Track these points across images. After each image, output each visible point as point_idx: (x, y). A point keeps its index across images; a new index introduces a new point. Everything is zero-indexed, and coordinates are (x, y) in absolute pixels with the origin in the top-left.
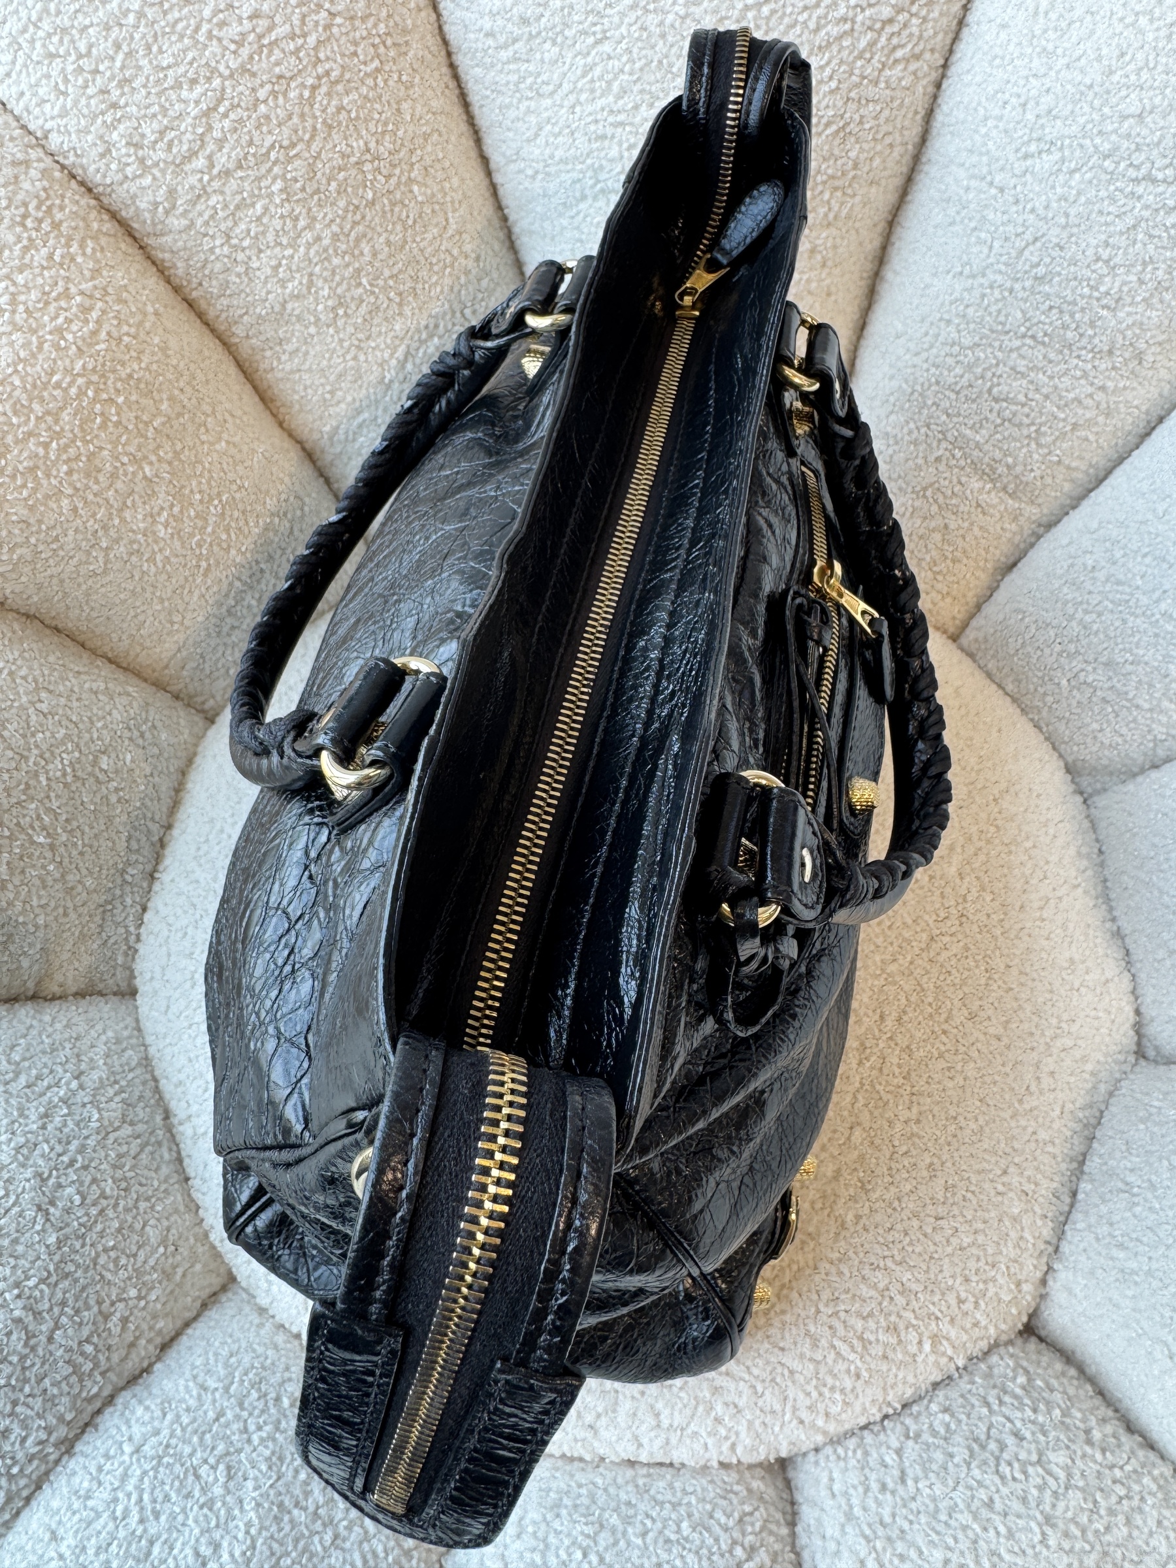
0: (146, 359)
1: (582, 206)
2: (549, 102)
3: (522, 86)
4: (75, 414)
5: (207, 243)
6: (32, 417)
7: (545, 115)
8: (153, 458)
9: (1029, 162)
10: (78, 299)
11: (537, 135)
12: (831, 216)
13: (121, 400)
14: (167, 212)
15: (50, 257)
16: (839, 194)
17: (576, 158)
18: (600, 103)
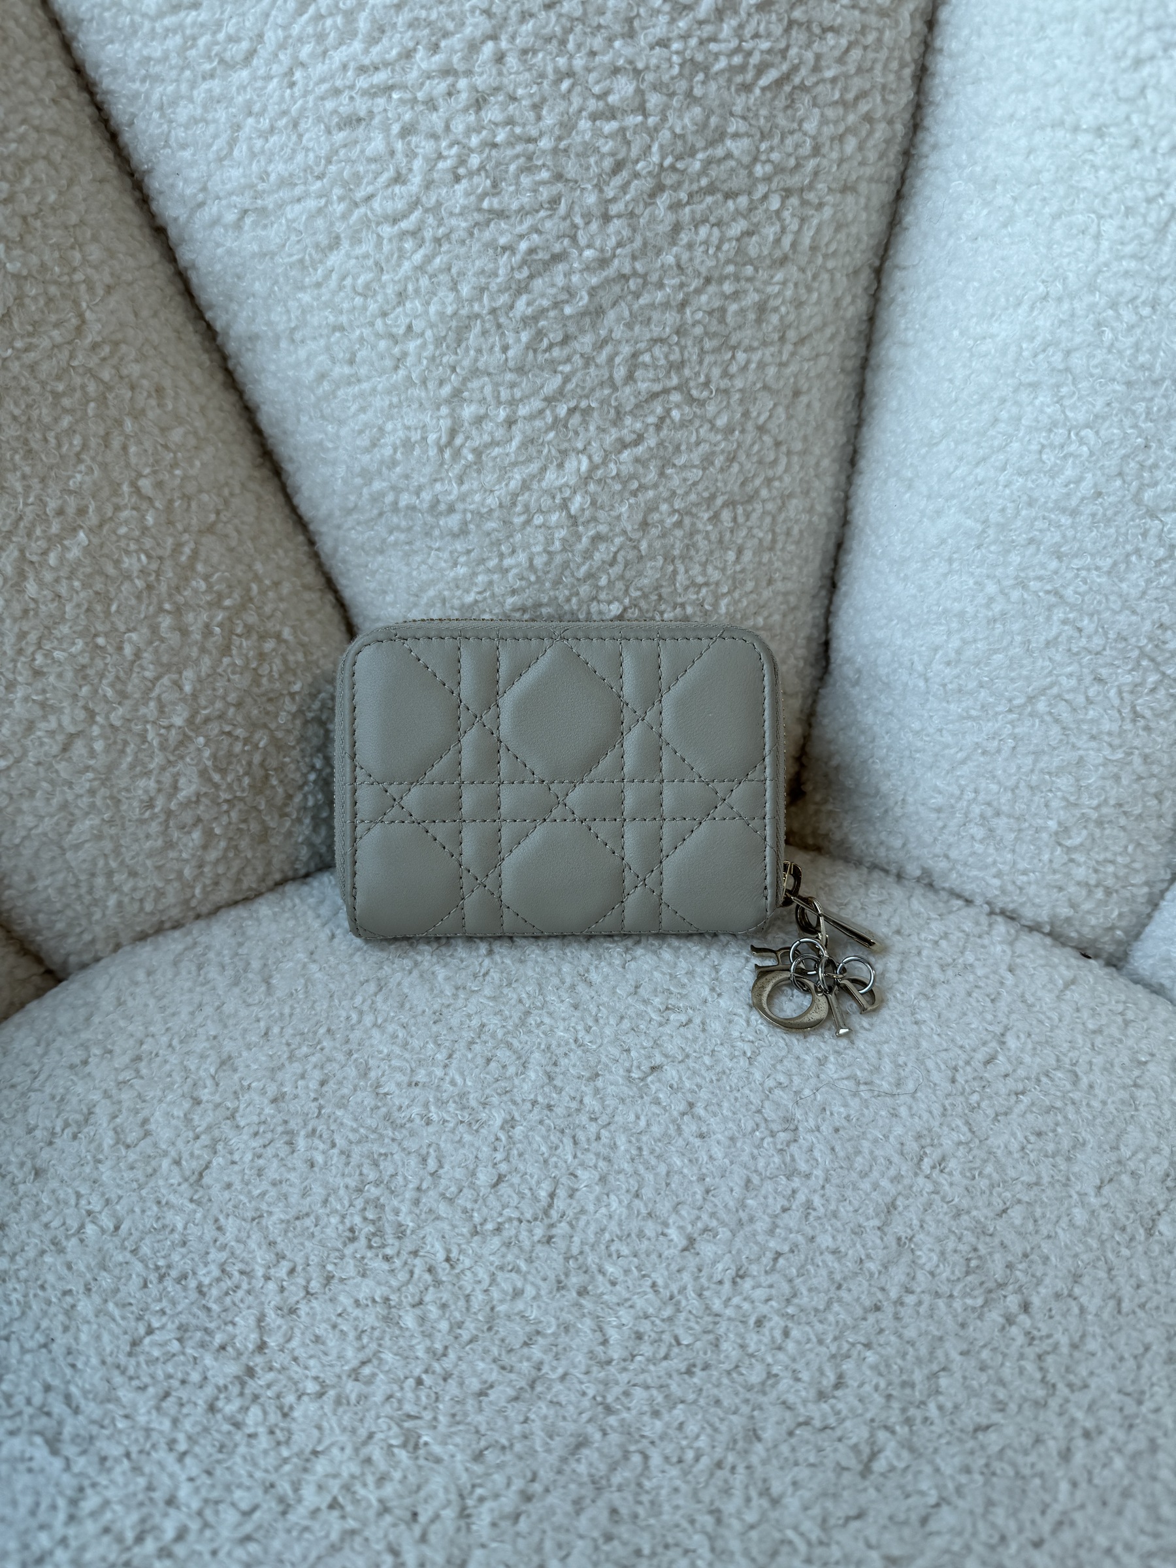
1: (334, 259)
2: (245, 74)
3: (192, 53)
7: (240, 99)
9: (1146, 70)
11: (232, 143)
12: (787, 241)
16: (794, 201)
17: (307, 169)
18: (338, 57)
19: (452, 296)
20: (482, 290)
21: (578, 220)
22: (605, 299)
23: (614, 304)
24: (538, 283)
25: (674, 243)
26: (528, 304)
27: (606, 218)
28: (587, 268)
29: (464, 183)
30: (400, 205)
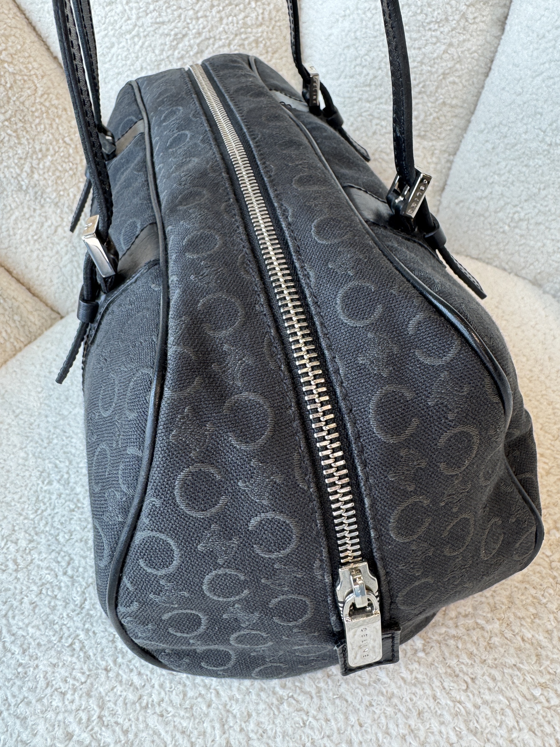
19: (153, 55)
20: (162, 50)
21: (189, 21)
22: (203, 47)
23: (207, 48)
24: (180, 45)
25: (221, 24)
26: (179, 53)
27: (198, 19)
28: (195, 38)
29: (150, 15)
30: (131, 27)
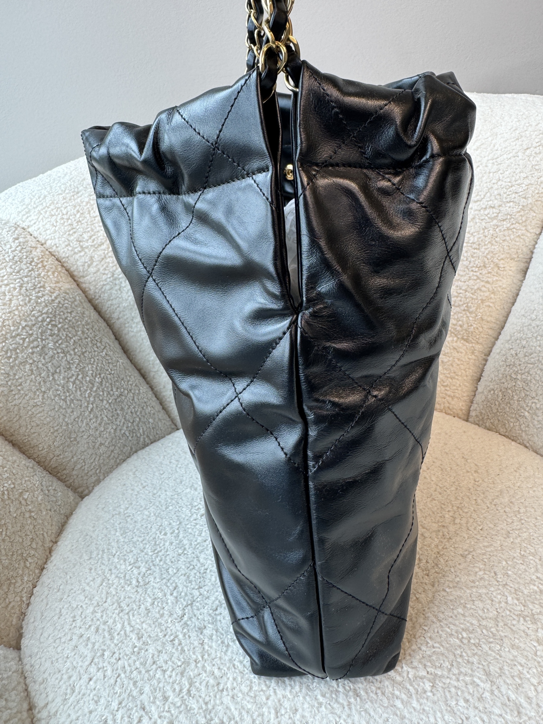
0: (74, 314)
4: (39, 328)
5: (104, 277)
6: (21, 327)
8: (72, 352)
10: (49, 288)
13: (60, 326)
14: (89, 266)
15: (39, 274)
